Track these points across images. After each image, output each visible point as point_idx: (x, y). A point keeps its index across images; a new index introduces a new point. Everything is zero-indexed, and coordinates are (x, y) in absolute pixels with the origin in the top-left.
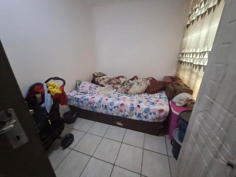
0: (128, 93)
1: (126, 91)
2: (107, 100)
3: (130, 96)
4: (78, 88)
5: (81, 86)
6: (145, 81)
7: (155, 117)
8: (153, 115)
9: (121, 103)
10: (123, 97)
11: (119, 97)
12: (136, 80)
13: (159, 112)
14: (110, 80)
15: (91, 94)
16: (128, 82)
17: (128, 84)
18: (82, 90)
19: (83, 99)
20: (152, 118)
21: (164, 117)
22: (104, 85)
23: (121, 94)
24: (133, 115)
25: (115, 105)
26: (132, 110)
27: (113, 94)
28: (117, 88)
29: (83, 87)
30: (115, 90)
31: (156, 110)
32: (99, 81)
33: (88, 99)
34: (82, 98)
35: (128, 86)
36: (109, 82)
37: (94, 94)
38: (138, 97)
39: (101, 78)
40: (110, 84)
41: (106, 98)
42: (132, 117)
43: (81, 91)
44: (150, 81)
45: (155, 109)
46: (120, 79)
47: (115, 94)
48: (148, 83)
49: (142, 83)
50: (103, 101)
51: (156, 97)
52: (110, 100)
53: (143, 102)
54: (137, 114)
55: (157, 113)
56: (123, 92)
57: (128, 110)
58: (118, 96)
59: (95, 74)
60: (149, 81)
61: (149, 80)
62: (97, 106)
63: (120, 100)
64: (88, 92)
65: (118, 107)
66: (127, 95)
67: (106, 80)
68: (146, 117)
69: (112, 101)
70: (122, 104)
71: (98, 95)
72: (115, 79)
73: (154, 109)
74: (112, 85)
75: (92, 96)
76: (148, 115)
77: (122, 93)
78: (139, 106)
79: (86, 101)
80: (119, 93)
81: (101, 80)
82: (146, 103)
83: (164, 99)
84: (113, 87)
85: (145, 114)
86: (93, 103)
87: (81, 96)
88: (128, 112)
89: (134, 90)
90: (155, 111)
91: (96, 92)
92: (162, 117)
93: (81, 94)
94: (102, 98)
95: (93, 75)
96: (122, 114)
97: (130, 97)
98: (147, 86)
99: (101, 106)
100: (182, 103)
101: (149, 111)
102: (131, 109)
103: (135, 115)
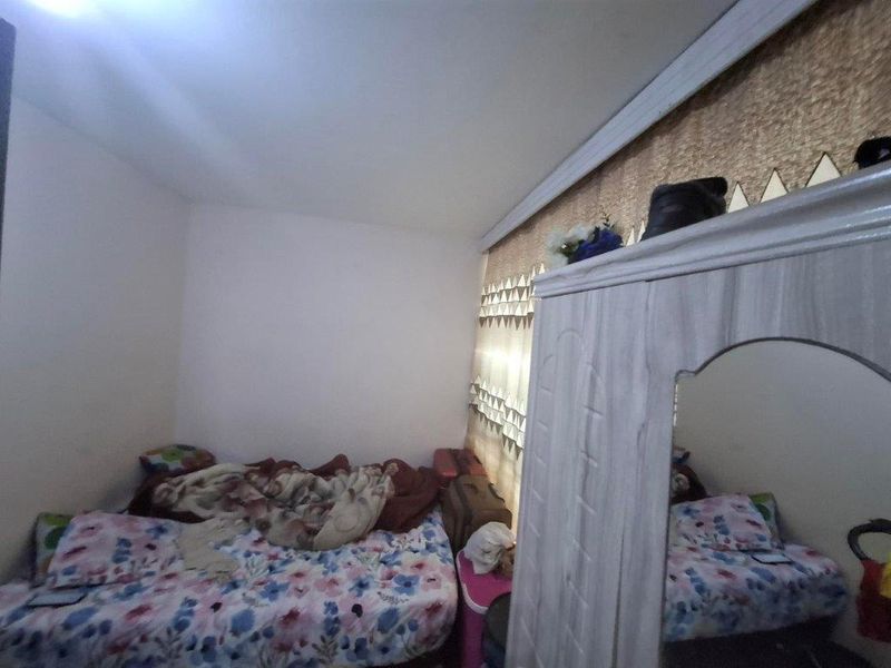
0: (312, 543)
1: (304, 535)
2: (216, 607)
3: (320, 559)
4: (40, 560)
5: (65, 544)
6: (377, 478)
7: (416, 640)
8: (408, 633)
9: (286, 613)
10: (291, 568)
11: (275, 577)
12: (343, 477)
13: (430, 616)
14: (233, 483)
15: (122, 589)
16: (312, 487)
17: (314, 496)
18: (68, 572)
19: (73, 633)
20: (406, 647)
21: (443, 629)
22: (201, 512)
23: (283, 555)
24: (335, 653)
25: (257, 628)
26: (332, 632)
27: (243, 561)
28: (264, 526)
29: (76, 551)
30: (256, 534)
31: (417, 611)
32: (174, 498)
33: (105, 627)
34: (67, 626)
35: (311, 509)
36: (230, 496)
37: (145, 582)
38: (352, 558)
39: (190, 478)
40: (234, 507)
41: (213, 591)
42: (331, 662)
43: (63, 581)
44: (394, 478)
45: (414, 610)
46: (280, 478)
47: (257, 559)
48: (387, 491)
49: (367, 492)
50: (194, 622)
51: (415, 545)
52: (234, 606)
53: (372, 584)
54: (352, 647)
55: (422, 622)
56: (294, 542)
57: (314, 637)
58: (271, 569)
59: (156, 459)
60: (389, 478)
61: (389, 473)
62: (159, 653)
63: (281, 595)
64: (104, 578)
65: (268, 633)
66: (308, 553)
67: (210, 488)
68: (385, 650)
69: (243, 607)
70: (293, 616)
71: (169, 584)
72: (254, 477)
73: (411, 607)
74: (241, 511)
75: (134, 603)
76: (393, 636)
77: (286, 548)
78: (357, 609)
79: (92, 639)
80: (274, 550)
81: (188, 490)
82: (384, 586)
83: (440, 549)
84: (247, 519)
85: (380, 638)
86: (136, 640)
87: (62, 615)
88: (314, 646)
89: (338, 530)
90: (414, 614)
91: (155, 568)
92: (438, 633)
93: (58, 598)
94: (192, 603)
95: (144, 463)
96: (287, 658)
97: (321, 567)
98: (384, 501)
99: (180, 647)
100: (490, 561)
101: (396, 623)
102: (326, 628)
103: (345, 651)
